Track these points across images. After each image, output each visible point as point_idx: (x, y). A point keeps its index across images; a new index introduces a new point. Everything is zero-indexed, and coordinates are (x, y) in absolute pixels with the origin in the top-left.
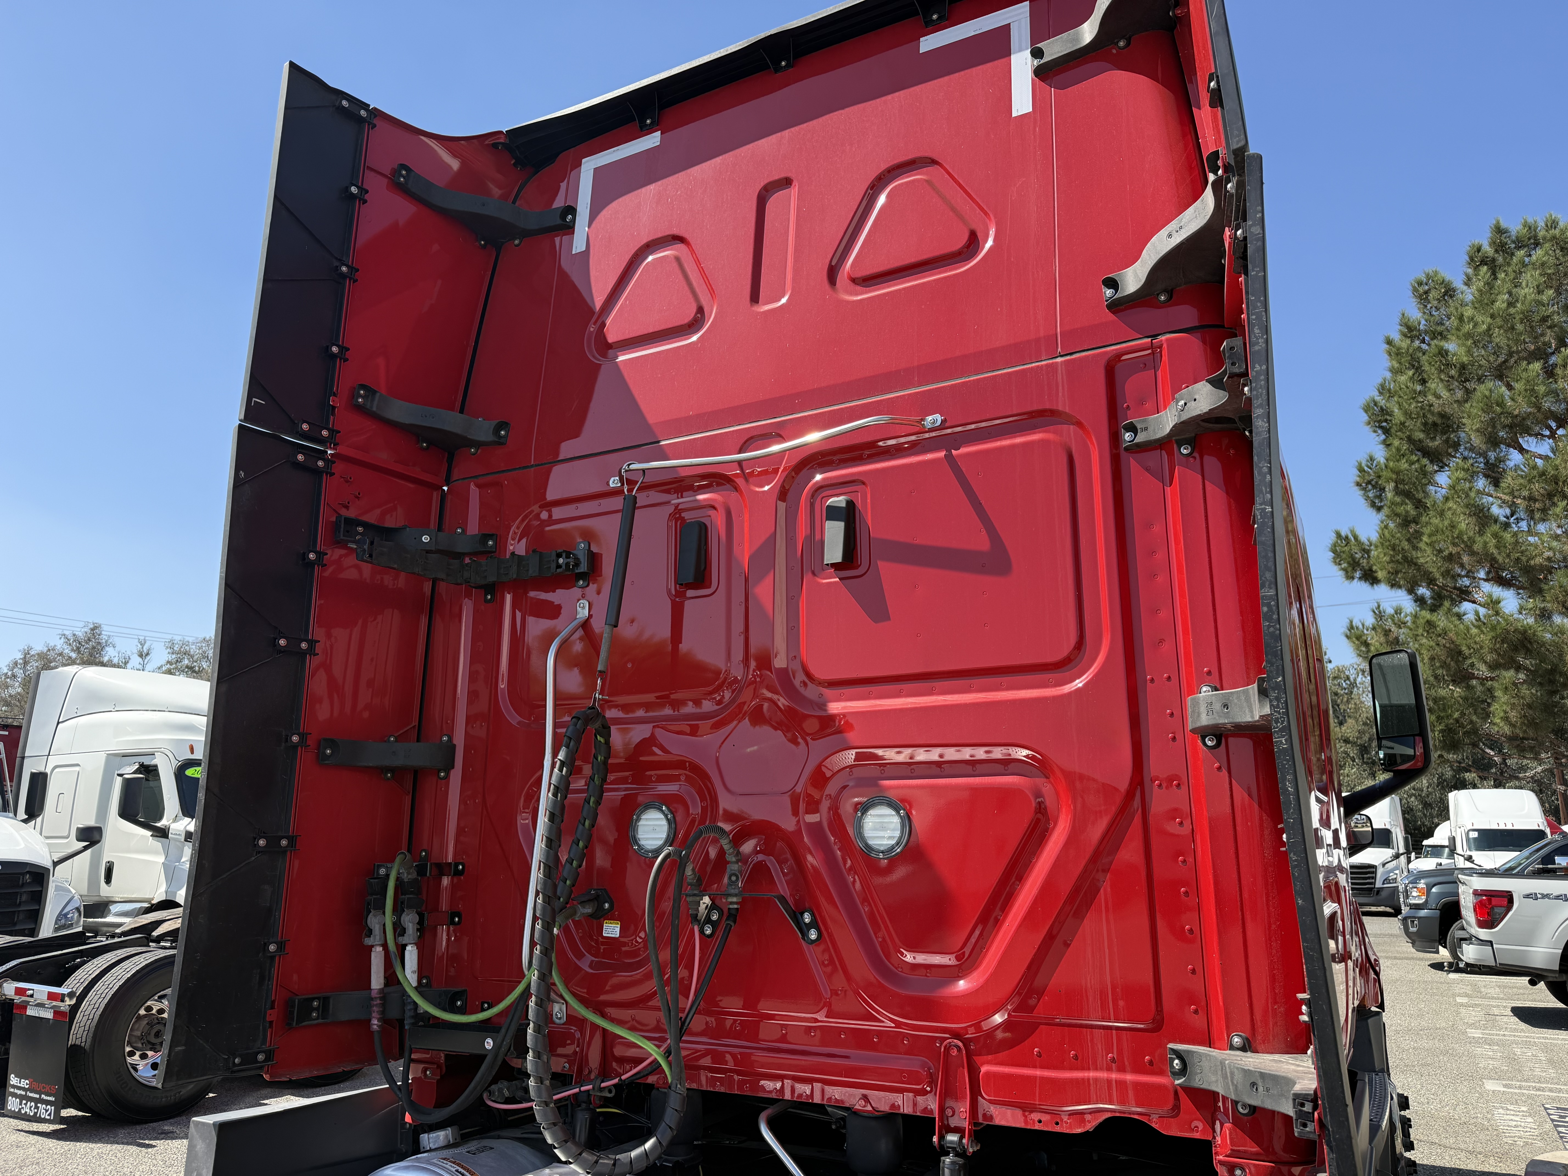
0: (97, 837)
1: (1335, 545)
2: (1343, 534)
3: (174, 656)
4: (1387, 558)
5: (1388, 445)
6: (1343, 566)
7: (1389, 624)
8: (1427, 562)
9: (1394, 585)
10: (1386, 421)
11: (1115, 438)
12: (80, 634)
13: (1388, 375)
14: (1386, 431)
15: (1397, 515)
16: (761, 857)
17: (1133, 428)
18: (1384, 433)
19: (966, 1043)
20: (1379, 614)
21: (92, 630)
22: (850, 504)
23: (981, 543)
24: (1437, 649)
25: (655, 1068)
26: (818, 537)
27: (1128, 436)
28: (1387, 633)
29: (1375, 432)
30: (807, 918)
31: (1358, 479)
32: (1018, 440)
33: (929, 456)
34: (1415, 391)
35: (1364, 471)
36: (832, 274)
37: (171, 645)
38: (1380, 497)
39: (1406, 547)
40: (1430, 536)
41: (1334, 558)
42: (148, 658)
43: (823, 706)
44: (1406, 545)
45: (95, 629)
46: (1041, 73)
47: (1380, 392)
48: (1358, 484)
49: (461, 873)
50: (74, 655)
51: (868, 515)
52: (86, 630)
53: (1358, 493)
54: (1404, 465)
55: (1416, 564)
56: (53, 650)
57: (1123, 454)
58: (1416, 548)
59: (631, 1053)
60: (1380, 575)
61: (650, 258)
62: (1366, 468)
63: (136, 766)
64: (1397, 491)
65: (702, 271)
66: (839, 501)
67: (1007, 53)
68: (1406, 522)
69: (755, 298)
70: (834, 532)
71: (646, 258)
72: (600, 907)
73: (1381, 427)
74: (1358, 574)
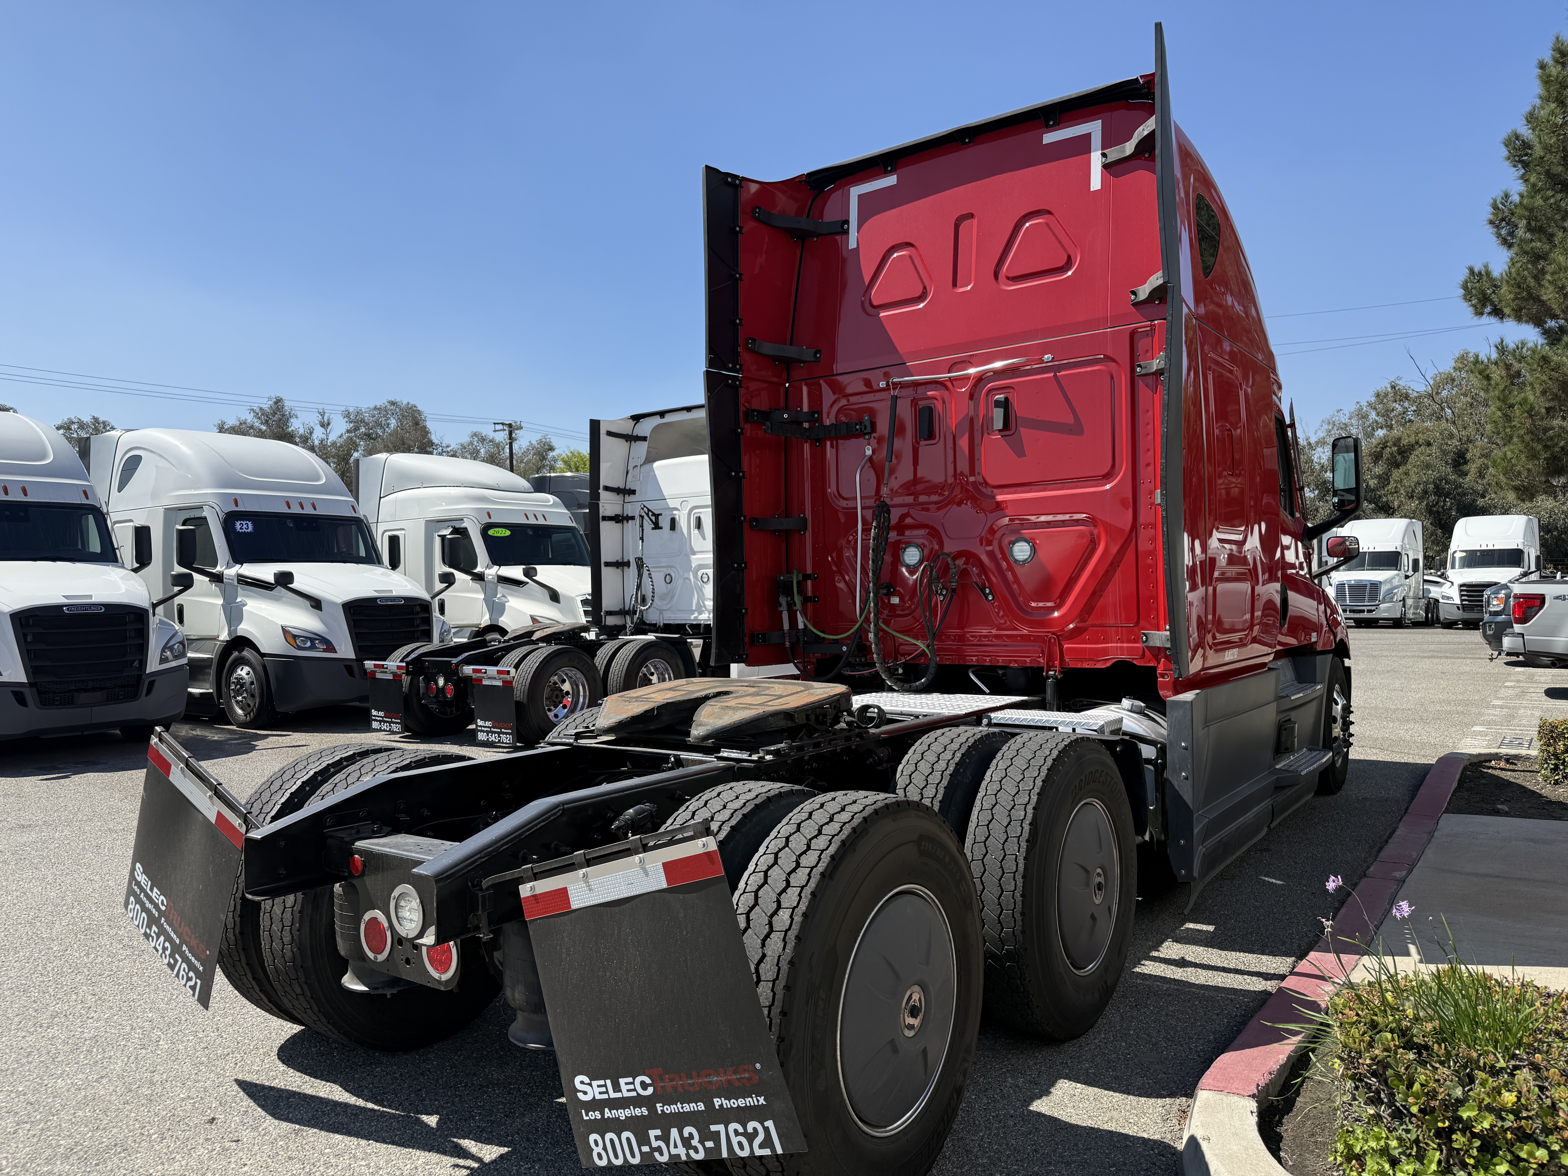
0: (452, 580)
1: (1466, 282)
2: (1476, 270)
3: (352, 425)
4: (1512, 296)
5: (1526, 181)
6: (1474, 302)
7: (1510, 360)
8: (1549, 299)
9: (1519, 319)
10: (1526, 155)
11: (1133, 370)
12: (266, 407)
13: (1538, 102)
14: (1525, 165)
15: (1526, 253)
16: (965, 566)
17: (1140, 366)
18: (1524, 168)
19: (1058, 636)
20: (1501, 348)
21: (276, 403)
22: (1006, 399)
23: (1070, 420)
24: (1549, 382)
25: (923, 653)
26: (990, 415)
27: (1138, 369)
28: (1508, 367)
29: (1515, 166)
30: (987, 591)
31: (1491, 217)
32: (1089, 369)
33: (1046, 375)
34: (1556, 125)
35: (1498, 208)
36: (996, 275)
37: (347, 415)
38: (1511, 234)
39: (1532, 285)
40: (1553, 274)
41: (1464, 295)
42: (330, 427)
43: (994, 497)
44: (1531, 282)
45: (278, 401)
46: (1106, 167)
47: (1528, 121)
48: (1491, 222)
49: (816, 578)
50: (264, 428)
51: (1015, 404)
52: (270, 403)
53: (1491, 230)
54: (1539, 201)
55: (1540, 301)
56: (245, 423)
57: (1136, 378)
58: (1540, 285)
59: (912, 648)
60: (1507, 311)
61: (895, 255)
62: (1500, 206)
63: (451, 530)
64: (1529, 229)
65: (924, 265)
66: (1000, 397)
67: (1089, 151)
68: (1537, 257)
69: (955, 284)
70: (998, 414)
71: (893, 254)
72: (889, 590)
73: (1521, 161)
74: (1488, 309)
